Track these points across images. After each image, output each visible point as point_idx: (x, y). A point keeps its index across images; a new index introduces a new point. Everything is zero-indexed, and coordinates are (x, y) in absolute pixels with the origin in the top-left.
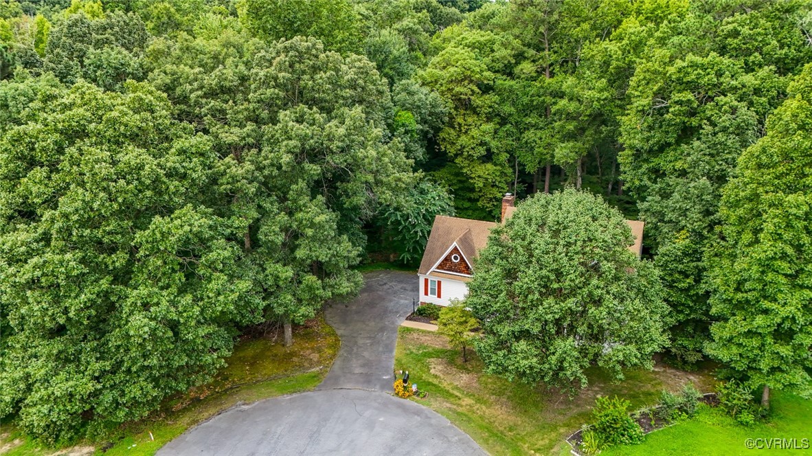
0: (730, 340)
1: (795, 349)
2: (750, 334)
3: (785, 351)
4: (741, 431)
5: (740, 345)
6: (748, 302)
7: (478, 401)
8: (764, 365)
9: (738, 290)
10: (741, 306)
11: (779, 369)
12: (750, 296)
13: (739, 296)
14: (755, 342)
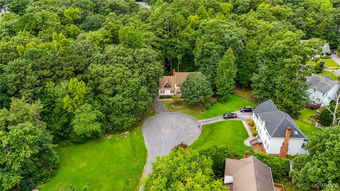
0: (220, 91)
1: (229, 91)
2: (223, 90)
3: (228, 91)
4: (223, 104)
5: (222, 92)
6: (222, 85)
7: (184, 110)
8: (225, 94)
9: (220, 83)
10: (221, 86)
11: (227, 94)
12: (222, 84)
13: (221, 84)
14: (224, 91)
